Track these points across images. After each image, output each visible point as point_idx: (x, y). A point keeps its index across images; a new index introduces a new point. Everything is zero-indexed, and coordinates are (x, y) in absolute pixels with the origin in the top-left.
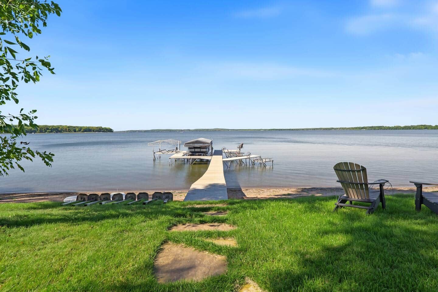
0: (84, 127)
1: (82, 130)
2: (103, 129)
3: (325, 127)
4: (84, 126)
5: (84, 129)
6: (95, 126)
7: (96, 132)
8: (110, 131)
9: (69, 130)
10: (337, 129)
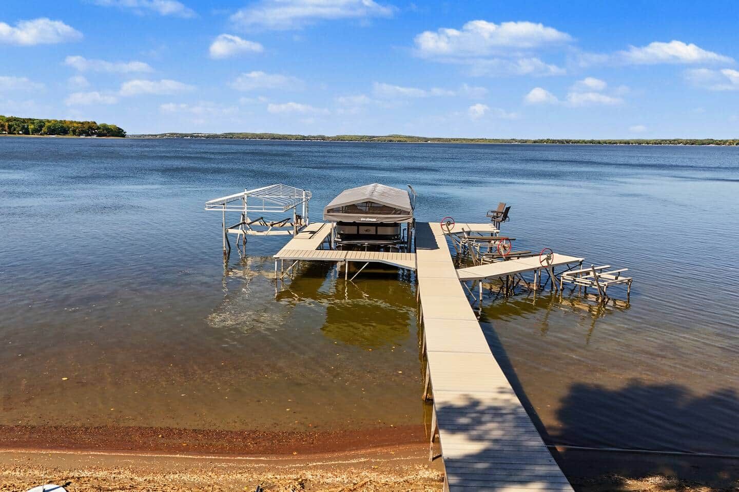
0: (48, 121)
1: (44, 129)
2: (98, 128)
3: (689, 138)
4: (50, 119)
5: (49, 128)
6: (77, 120)
7: (82, 137)
8: (119, 133)
9: (10, 127)
10: (725, 142)
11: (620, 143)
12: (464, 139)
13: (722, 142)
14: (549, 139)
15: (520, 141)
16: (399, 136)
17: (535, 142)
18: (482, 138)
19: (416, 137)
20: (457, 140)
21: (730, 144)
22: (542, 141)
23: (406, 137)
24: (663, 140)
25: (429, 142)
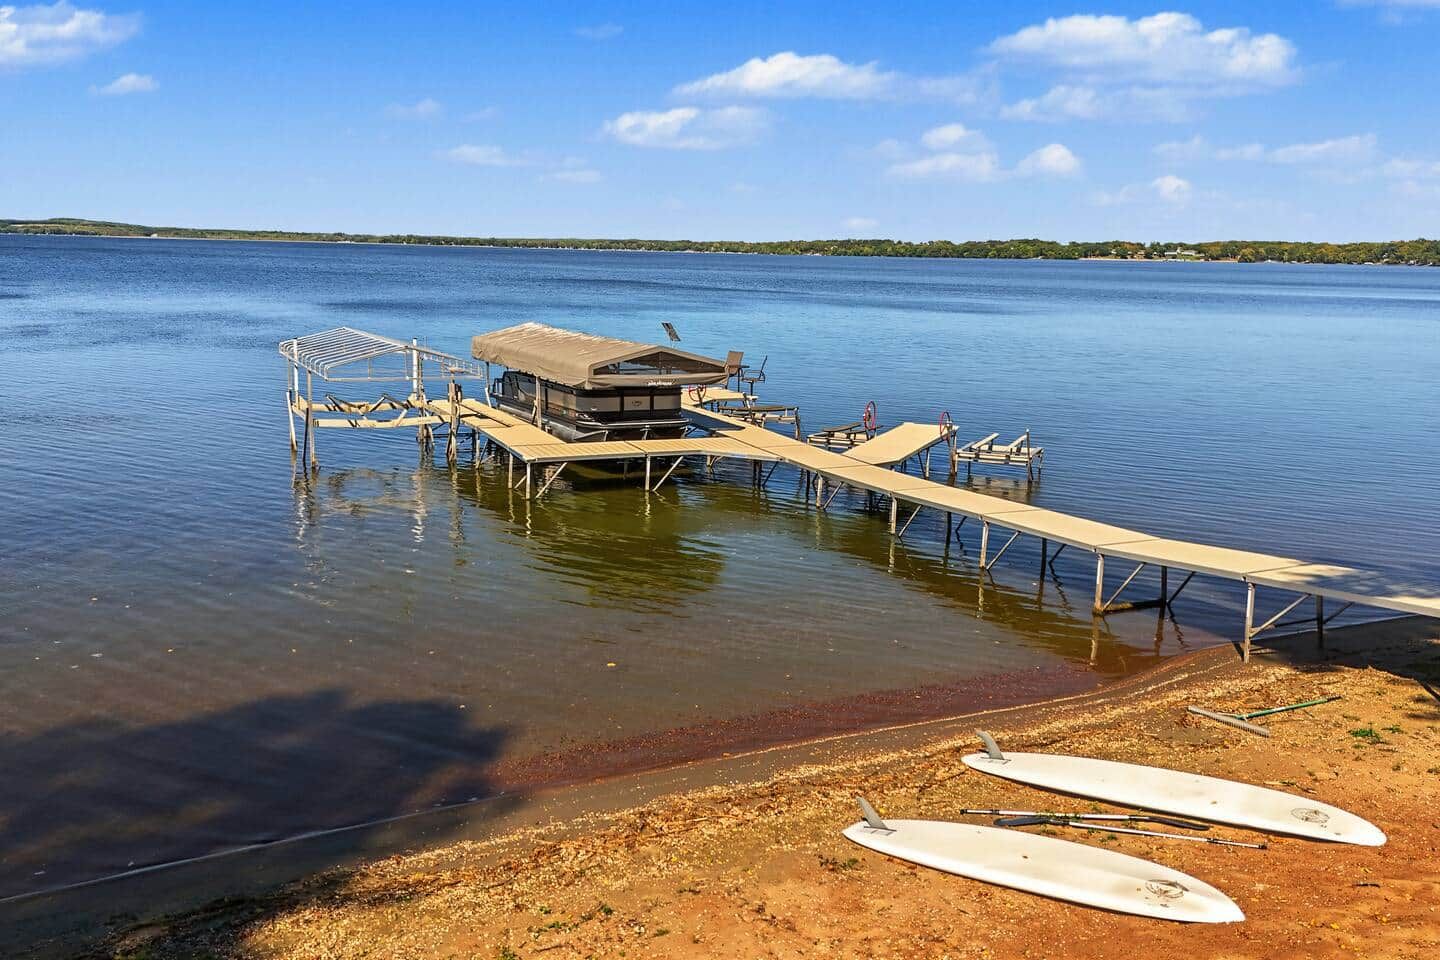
11: (543, 245)
12: (235, 232)
13: (705, 247)
14: (411, 236)
15: (353, 238)
16: (79, 222)
17: (385, 240)
18: (274, 230)
19: (121, 225)
20: (220, 232)
21: (717, 249)
22: (397, 239)
23: (95, 224)
24: (613, 242)
25: (155, 236)
